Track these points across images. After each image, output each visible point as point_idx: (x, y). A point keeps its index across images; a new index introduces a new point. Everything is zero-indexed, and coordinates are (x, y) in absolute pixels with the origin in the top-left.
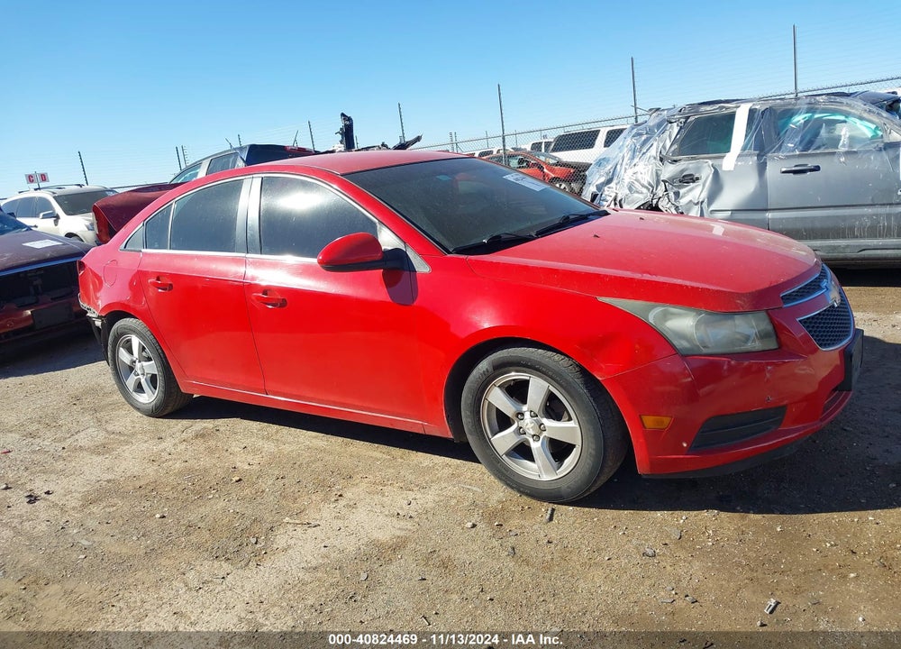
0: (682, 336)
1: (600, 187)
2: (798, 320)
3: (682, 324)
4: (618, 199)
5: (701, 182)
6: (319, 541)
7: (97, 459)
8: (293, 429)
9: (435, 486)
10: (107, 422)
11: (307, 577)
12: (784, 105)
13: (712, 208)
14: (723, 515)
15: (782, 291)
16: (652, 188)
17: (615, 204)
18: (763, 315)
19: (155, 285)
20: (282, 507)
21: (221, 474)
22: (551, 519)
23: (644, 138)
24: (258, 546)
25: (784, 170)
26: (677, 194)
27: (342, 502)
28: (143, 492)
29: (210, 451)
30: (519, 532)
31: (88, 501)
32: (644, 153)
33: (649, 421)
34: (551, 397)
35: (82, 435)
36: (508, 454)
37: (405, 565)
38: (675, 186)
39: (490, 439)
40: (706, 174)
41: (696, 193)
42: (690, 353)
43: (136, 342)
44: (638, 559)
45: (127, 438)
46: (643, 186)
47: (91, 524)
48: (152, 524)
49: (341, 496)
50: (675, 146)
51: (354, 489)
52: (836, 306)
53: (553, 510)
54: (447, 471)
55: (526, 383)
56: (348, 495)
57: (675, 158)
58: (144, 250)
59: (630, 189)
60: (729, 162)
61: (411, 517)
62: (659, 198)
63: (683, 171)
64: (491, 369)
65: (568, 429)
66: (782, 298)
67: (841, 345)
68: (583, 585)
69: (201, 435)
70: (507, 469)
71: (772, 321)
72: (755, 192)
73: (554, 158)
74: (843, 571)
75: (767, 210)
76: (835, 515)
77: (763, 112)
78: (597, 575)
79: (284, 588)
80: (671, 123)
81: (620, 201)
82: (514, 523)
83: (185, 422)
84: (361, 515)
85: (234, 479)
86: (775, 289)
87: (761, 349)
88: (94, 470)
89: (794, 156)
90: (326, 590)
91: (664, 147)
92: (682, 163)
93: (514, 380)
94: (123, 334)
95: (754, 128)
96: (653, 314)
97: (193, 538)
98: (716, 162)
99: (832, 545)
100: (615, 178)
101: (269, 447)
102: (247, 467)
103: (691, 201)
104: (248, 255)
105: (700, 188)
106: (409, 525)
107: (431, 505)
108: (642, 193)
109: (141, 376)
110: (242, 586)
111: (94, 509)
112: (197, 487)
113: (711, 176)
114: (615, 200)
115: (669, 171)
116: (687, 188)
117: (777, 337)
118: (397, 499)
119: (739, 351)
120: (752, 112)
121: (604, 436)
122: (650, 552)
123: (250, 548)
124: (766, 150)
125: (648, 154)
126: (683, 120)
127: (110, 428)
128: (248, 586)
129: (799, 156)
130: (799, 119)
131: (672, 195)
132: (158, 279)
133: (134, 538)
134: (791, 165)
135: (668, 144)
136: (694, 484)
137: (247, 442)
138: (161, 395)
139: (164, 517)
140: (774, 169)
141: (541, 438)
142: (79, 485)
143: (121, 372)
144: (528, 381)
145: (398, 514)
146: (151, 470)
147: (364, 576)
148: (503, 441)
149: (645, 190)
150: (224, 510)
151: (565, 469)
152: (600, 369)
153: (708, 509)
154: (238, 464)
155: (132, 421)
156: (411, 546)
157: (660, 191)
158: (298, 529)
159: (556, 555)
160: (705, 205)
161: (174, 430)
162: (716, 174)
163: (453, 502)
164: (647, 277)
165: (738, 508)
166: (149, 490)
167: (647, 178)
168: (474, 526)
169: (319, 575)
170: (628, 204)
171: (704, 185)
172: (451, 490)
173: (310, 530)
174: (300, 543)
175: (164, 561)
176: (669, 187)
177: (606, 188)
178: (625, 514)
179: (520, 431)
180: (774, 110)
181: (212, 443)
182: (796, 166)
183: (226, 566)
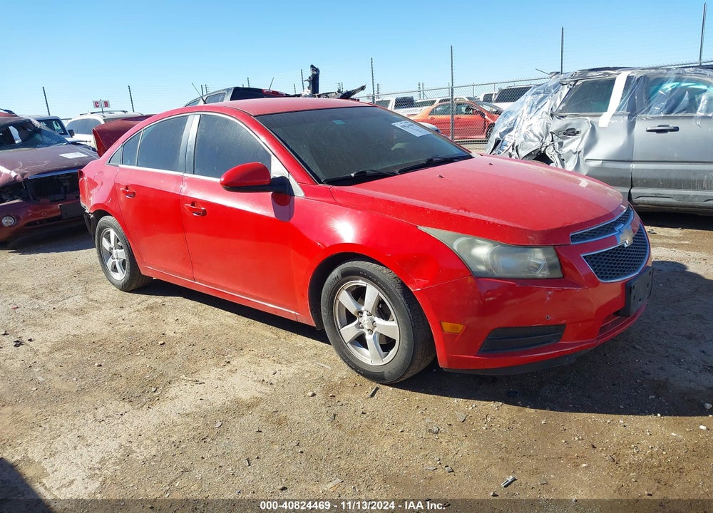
0: (480, 262)
1: (502, 135)
2: (582, 256)
3: (481, 252)
4: (515, 145)
5: (579, 136)
6: (199, 394)
7: (73, 318)
8: (216, 309)
9: (299, 362)
10: (91, 292)
11: (179, 421)
12: (657, 74)
13: (587, 157)
14: (506, 407)
15: (573, 231)
16: (542, 138)
17: (513, 149)
18: (551, 250)
19: (124, 192)
20: (184, 367)
21: (152, 337)
22: (372, 395)
23: (542, 95)
24: (156, 394)
25: (649, 129)
26: (561, 144)
27: (228, 368)
28: (94, 346)
29: (153, 319)
30: (344, 402)
31: (56, 348)
32: (539, 109)
33: (447, 326)
34: (381, 302)
35: (70, 300)
36: (351, 342)
37: (252, 419)
38: (560, 138)
39: (339, 330)
40: (585, 129)
41: (575, 144)
42: (483, 276)
43: (113, 234)
44: (424, 433)
45: (98, 305)
46: (535, 136)
47: (50, 365)
48: (91, 370)
49: (229, 362)
50: (563, 105)
51: (240, 359)
52: (626, 246)
53: (377, 389)
54: (313, 351)
55: (364, 288)
56: (234, 363)
57: (562, 114)
58: (121, 166)
59: (525, 138)
60: (604, 120)
61: (271, 384)
62: (547, 147)
63: (567, 125)
64: (340, 276)
65: (390, 327)
66: (571, 237)
67: (627, 278)
68: (373, 449)
69: (150, 308)
70: (350, 354)
71: (558, 255)
72: (623, 145)
73: (495, 107)
74: (578, 461)
75: (632, 162)
76: (593, 416)
77: (638, 79)
78: (387, 443)
79: (159, 428)
80: (563, 85)
81: (517, 147)
82: (345, 395)
83: (144, 297)
84: (236, 379)
85: (160, 343)
86: (566, 230)
87: (549, 276)
88: (68, 326)
89: (659, 118)
90: (189, 431)
91: (555, 105)
92: (567, 118)
93: (357, 286)
94: (104, 227)
95: (629, 92)
96: (456, 242)
97: (114, 384)
98: (594, 119)
99: (579, 439)
100: (515, 127)
101: (194, 321)
102: (172, 334)
103: (571, 150)
104: (186, 175)
105: (579, 140)
106: (267, 389)
107: (290, 376)
108: (534, 141)
109: (116, 260)
110: (132, 422)
111: (57, 355)
112: (134, 345)
113: (589, 130)
114: (513, 146)
115: (557, 124)
116: (570, 140)
117: (562, 268)
118: (267, 369)
119: (526, 277)
120: (629, 78)
121: (414, 335)
122: (435, 429)
123: (149, 395)
124: (637, 111)
125: (542, 110)
126: (572, 83)
127: (91, 296)
128: (136, 423)
129: (663, 118)
130: (668, 87)
131: (557, 145)
132: (127, 188)
133: (75, 379)
134: (655, 125)
135: (558, 102)
136: (494, 380)
137: (180, 315)
138: (128, 275)
139: (101, 366)
140: (641, 126)
141: (374, 332)
142: (53, 337)
143: (104, 256)
144: (365, 288)
145: (263, 380)
146: (106, 330)
147: (219, 424)
148: (349, 332)
149: (536, 139)
150: (144, 365)
151: (389, 358)
152: (413, 283)
153: (495, 401)
154: (167, 332)
155: (108, 293)
156: (262, 405)
157: (548, 141)
158: (188, 385)
159: (364, 423)
160: (582, 154)
161: (134, 302)
162: (593, 129)
163: (307, 375)
164: (462, 213)
165: (519, 403)
166: (98, 345)
167: (538, 130)
168: (314, 395)
169: (189, 420)
170: (523, 149)
171: (582, 138)
172: (309, 366)
173: (196, 386)
174: (185, 395)
175: (87, 398)
176: (555, 138)
177: (507, 136)
178: (430, 397)
179: (359, 326)
180: (648, 78)
181: (156, 314)
182: (659, 126)
183: (127, 406)
